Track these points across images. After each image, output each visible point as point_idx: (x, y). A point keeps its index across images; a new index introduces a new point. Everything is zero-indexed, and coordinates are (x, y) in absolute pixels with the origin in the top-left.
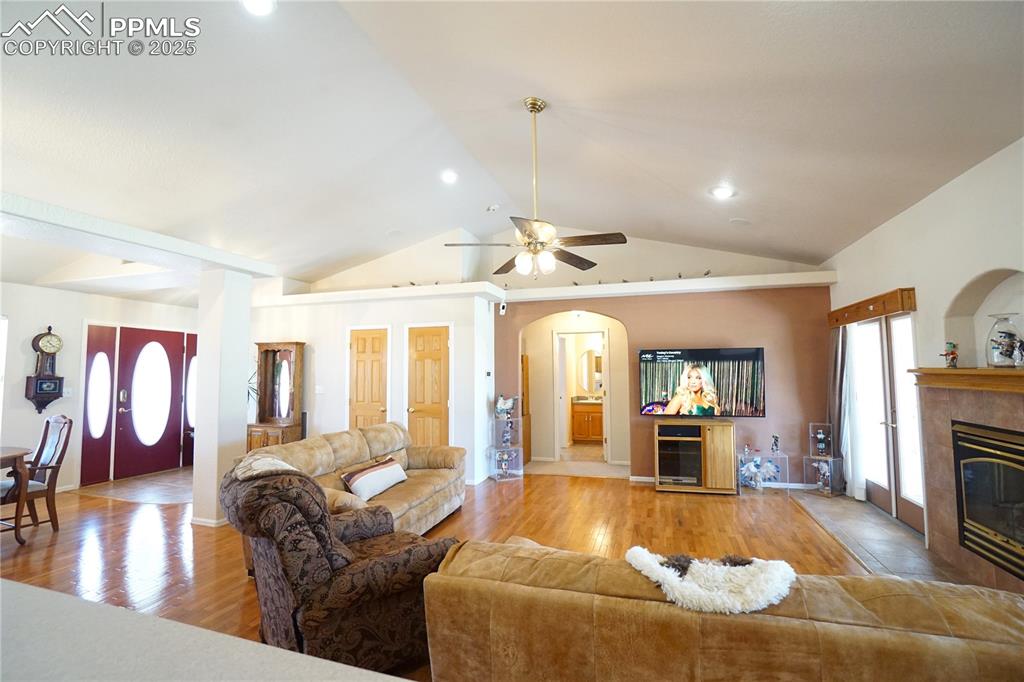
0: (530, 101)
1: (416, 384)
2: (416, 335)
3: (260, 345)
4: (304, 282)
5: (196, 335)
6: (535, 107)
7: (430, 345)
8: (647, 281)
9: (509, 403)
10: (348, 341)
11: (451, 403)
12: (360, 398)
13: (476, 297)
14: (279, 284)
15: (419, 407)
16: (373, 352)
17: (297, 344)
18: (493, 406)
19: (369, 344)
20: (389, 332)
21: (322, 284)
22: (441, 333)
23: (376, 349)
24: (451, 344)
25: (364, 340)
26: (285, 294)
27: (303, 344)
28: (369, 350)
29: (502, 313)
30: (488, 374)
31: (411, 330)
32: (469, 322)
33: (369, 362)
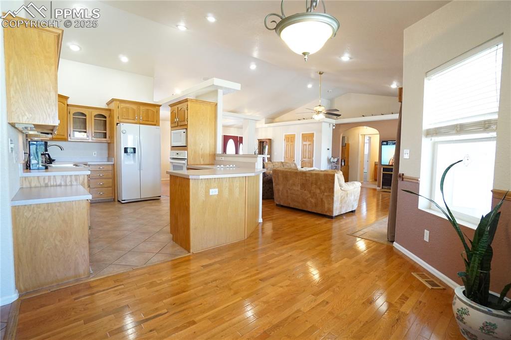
0: (319, 72)
1: (303, 152)
2: (304, 136)
3: (259, 140)
4: (271, 120)
5: (242, 137)
7: (308, 139)
8: (379, 115)
9: (336, 160)
10: (284, 138)
11: (314, 158)
12: (287, 156)
13: (323, 123)
14: (264, 121)
16: (291, 142)
17: (269, 139)
18: (329, 160)
19: (290, 139)
20: (296, 135)
21: (277, 120)
22: (312, 135)
24: (315, 139)
25: (289, 138)
26: (266, 124)
27: (271, 139)
28: (290, 141)
29: (334, 127)
30: (328, 149)
31: (302, 134)
32: (320, 131)
33: (290, 145)
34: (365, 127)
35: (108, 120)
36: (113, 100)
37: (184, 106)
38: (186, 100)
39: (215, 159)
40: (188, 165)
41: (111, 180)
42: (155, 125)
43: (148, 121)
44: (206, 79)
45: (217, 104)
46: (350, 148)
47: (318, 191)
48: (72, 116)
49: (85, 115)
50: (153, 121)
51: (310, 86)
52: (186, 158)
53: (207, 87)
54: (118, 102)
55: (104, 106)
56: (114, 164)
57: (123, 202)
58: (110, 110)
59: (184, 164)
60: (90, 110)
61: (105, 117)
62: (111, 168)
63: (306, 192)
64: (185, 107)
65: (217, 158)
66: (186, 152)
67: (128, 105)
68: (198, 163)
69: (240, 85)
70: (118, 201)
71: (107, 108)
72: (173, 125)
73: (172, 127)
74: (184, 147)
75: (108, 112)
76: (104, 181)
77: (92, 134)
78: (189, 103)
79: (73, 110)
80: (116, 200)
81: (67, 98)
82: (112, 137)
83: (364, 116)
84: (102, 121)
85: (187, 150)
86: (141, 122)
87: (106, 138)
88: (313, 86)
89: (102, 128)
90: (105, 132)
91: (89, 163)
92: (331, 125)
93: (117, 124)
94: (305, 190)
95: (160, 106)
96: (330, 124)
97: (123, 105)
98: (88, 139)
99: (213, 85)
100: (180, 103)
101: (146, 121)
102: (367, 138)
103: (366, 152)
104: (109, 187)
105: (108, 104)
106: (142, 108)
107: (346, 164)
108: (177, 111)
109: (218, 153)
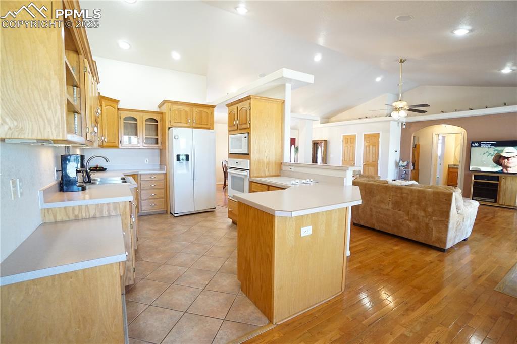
0: (399, 60)
1: (366, 154)
2: (367, 137)
3: (312, 141)
4: (326, 119)
6: (401, 61)
7: (372, 140)
9: (405, 164)
10: (342, 139)
11: (379, 162)
12: (346, 159)
13: (391, 122)
14: (319, 121)
15: (367, 163)
16: (351, 143)
17: (325, 140)
18: (397, 165)
19: (349, 140)
20: (357, 136)
21: (333, 119)
22: (377, 136)
23: (352, 142)
24: (380, 140)
25: (348, 139)
26: (321, 123)
27: (326, 140)
28: (349, 142)
29: (404, 127)
30: (396, 151)
31: (365, 135)
32: (388, 131)
33: (349, 147)
34: (443, 125)
35: (159, 124)
36: (164, 102)
37: (245, 105)
38: (249, 98)
39: (281, 170)
40: (250, 177)
41: (163, 191)
42: (209, 128)
43: (202, 124)
44: (262, 75)
45: (284, 101)
46: (421, 149)
47: (421, 214)
48: (122, 121)
49: (136, 120)
50: (207, 124)
51: (378, 79)
52: (249, 169)
53: (273, 81)
54: (170, 104)
55: (156, 109)
56: (166, 173)
57: (176, 215)
58: (161, 113)
59: (246, 176)
60: (141, 114)
61: (157, 121)
62: (162, 177)
63: (400, 212)
64: (247, 107)
65: (284, 168)
66: (249, 161)
67: (180, 107)
68: (262, 175)
69: (313, 76)
70: (171, 213)
71: (159, 111)
72: (232, 128)
73: (229, 131)
74: (247, 155)
75: (160, 115)
76: (156, 191)
77: (143, 141)
78: (252, 101)
79: (124, 115)
80: (169, 213)
81: (117, 102)
82: (163, 143)
83: (443, 112)
84: (154, 126)
85: (249, 159)
86: (194, 125)
87: (158, 144)
88: (382, 79)
89: (154, 134)
90: (157, 137)
91: (140, 173)
92: (400, 124)
93: (169, 128)
94: (399, 210)
95: (214, 107)
96: (398, 123)
97: (175, 107)
98: (139, 145)
99: (283, 77)
100: (240, 101)
101: (199, 124)
102: (440, 137)
103: (439, 153)
104: (162, 198)
105: (159, 107)
106: (195, 110)
107: (416, 168)
108: (236, 111)
109: (285, 162)
